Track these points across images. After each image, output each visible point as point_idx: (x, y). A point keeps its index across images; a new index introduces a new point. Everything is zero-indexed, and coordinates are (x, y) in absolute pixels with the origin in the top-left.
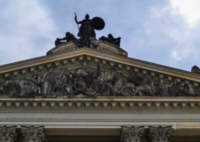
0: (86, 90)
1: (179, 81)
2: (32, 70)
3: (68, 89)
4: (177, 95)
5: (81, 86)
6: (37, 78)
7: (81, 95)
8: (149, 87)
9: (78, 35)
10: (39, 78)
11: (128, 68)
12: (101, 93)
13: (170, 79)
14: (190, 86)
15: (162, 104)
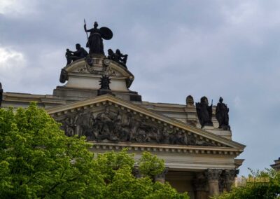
0: (109, 135)
1: (178, 129)
2: (66, 113)
3: (96, 134)
4: (175, 143)
5: (105, 131)
6: (69, 120)
7: (106, 141)
8: (156, 135)
9: (87, 46)
10: (72, 120)
11: (141, 115)
12: (121, 139)
13: (171, 127)
14: (185, 135)
15: (164, 149)
